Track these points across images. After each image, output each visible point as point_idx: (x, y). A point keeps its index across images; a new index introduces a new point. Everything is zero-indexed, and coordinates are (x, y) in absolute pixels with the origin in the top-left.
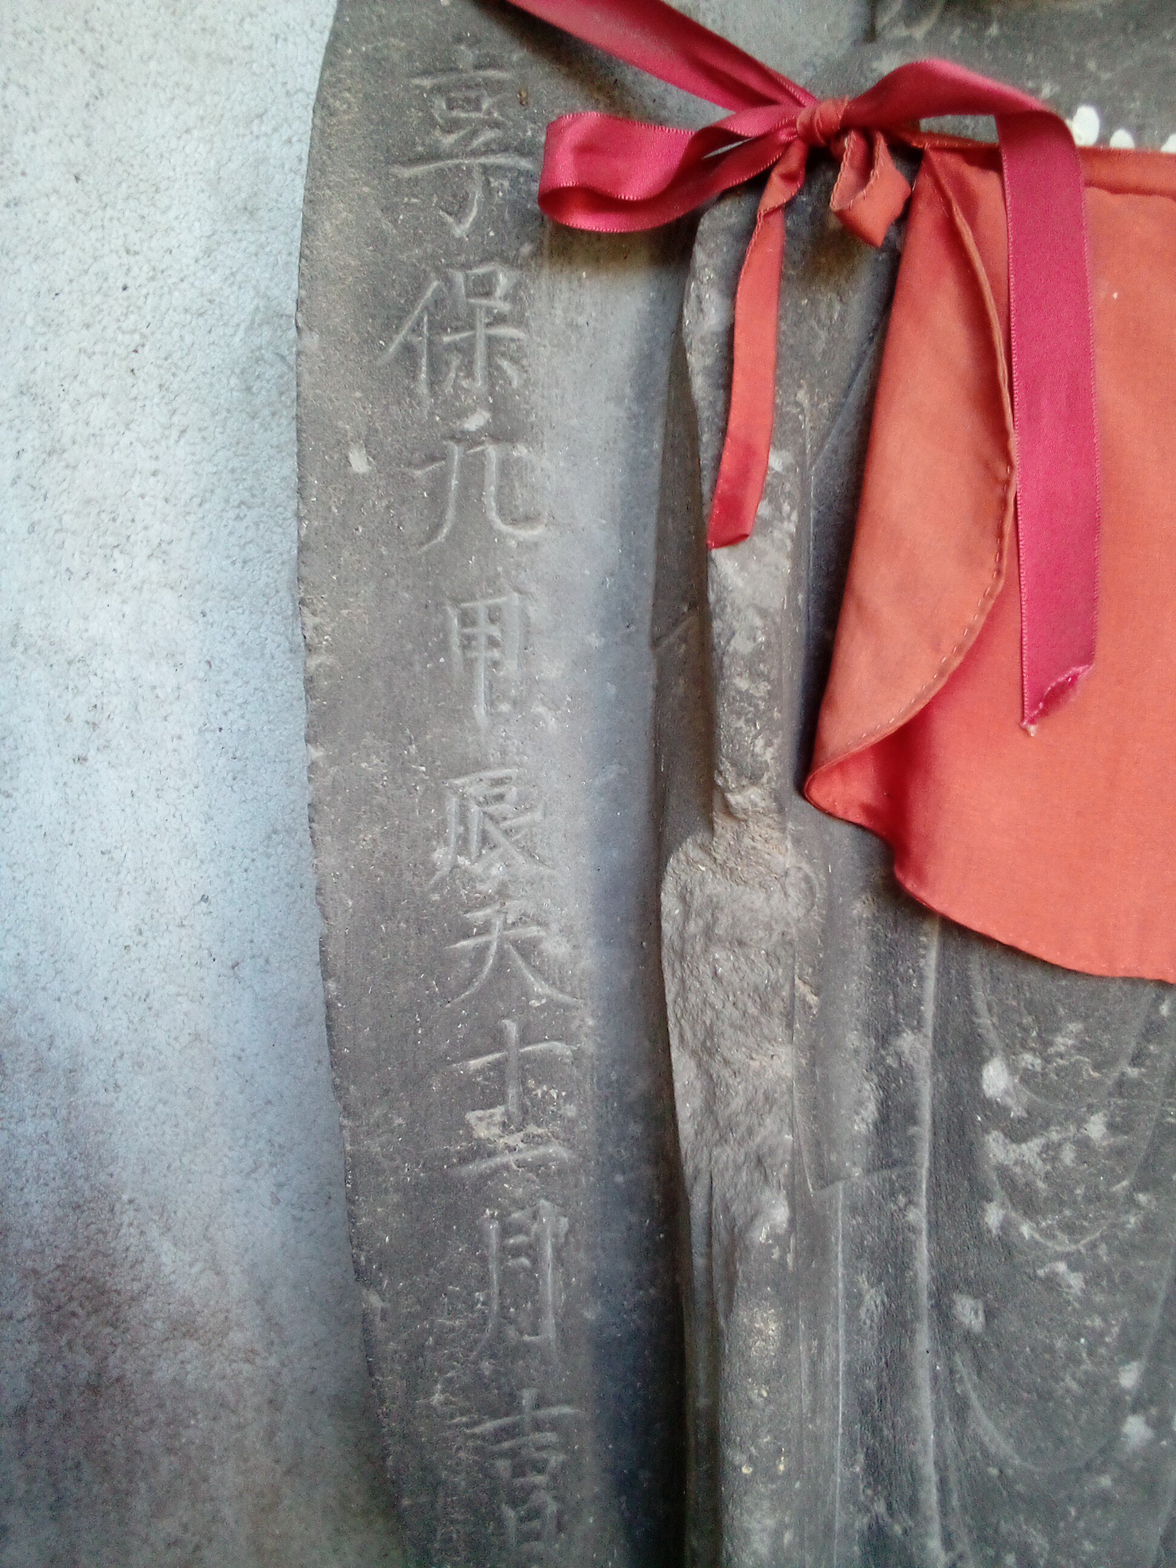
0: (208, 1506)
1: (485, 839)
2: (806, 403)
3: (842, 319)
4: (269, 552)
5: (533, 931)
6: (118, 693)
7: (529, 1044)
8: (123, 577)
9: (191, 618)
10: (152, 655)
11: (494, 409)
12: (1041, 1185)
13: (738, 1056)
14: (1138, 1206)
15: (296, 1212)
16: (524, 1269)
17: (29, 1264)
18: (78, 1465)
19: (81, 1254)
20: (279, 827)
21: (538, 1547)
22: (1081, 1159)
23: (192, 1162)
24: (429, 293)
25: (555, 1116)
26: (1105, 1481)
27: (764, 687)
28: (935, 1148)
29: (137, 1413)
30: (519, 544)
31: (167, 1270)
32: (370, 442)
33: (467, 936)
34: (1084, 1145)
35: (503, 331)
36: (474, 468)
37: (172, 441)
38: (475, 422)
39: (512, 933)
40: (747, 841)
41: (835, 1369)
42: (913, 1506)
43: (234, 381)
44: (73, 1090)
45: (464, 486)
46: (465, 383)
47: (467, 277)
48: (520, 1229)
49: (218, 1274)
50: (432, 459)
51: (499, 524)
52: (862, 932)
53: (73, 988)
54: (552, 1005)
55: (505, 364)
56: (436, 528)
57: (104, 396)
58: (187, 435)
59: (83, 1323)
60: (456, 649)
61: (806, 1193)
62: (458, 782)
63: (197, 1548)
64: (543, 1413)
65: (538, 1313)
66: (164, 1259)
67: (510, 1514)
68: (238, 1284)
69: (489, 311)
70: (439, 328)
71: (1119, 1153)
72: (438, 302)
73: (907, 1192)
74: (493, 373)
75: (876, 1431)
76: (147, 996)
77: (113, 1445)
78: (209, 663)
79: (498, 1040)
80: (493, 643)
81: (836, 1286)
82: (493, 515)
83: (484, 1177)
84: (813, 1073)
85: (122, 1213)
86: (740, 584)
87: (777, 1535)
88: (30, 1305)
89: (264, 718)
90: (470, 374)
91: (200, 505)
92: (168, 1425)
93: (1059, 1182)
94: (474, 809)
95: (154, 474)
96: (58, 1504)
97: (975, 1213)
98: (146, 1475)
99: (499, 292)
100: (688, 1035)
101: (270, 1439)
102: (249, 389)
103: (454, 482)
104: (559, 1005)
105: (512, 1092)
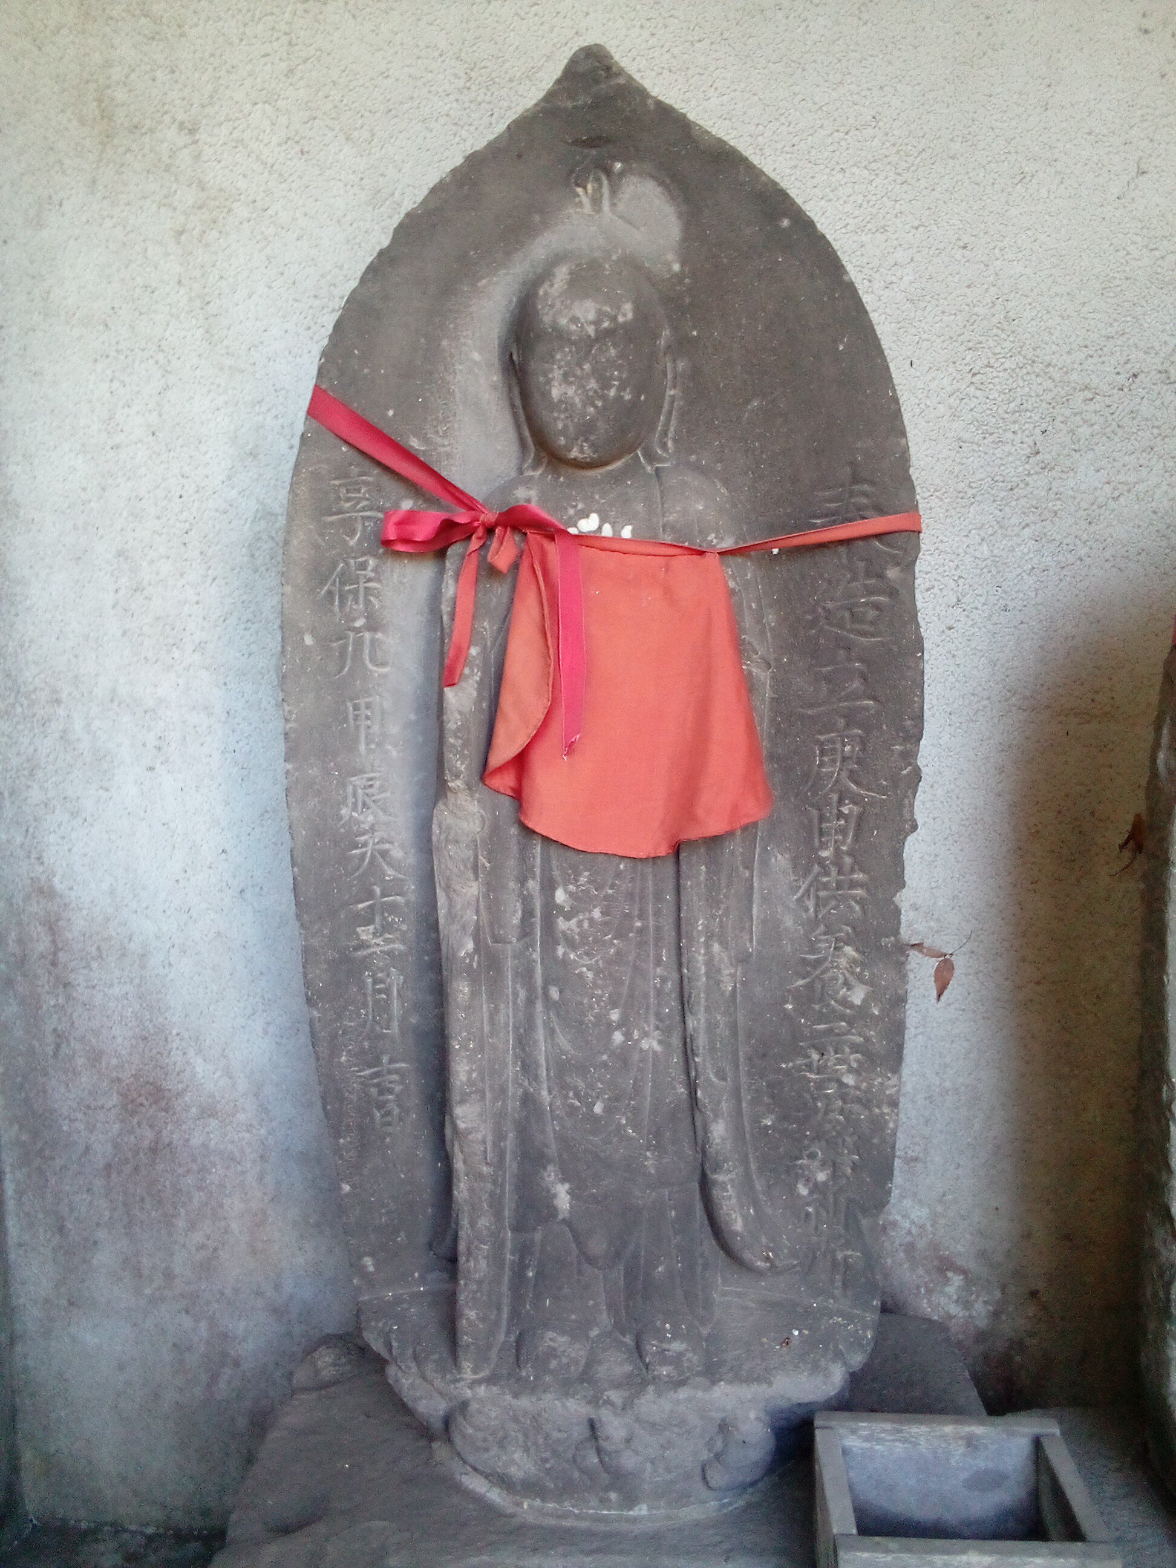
0: (223, 1223)
1: (364, 804)
2: (488, 627)
3: (501, 594)
4: (264, 648)
5: (387, 846)
6: (174, 730)
7: (386, 897)
8: (178, 662)
9: (217, 686)
10: (194, 707)
11: (367, 618)
12: (577, 937)
13: (458, 887)
14: (614, 944)
15: (278, 1040)
16: (383, 999)
17: (115, 1074)
18: (142, 1199)
19: (147, 1067)
20: (269, 809)
21: (390, 1129)
22: (591, 926)
23: (215, 1010)
24: (339, 569)
25: (397, 930)
26: (605, 1057)
27: (460, 742)
28: (541, 927)
29: (180, 1165)
30: (379, 675)
31: (199, 1076)
32: (313, 631)
33: (357, 848)
34: (591, 920)
35: (370, 585)
36: (359, 643)
37: (208, 583)
38: (359, 623)
39: (377, 847)
40: (459, 802)
41: (507, 1025)
42: (536, 1078)
43: (244, 550)
44: (143, 967)
45: (354, 651)
46: (355, 607)
47: (355, 563)
48: (382, 981)
49: (230, 1078)
50: (341, 639)
51: (370, 666)
52: (514, 840)
53: (144, 905)
54: (395, 879)
55: (372, 599)
56: (342, 668)
57: (168, 558)
58: (217, 581)
59: (147, 1110)
60: (351, 721)
61: (487, 943)
62: (353, 779)
63: (215, 1250)
64: (392, 1066)
65: (390, 1019)
66: (198, 1069)
67: (378, 1114)
68: (243, 1084)
69: (365, 576)
70: (343, 583)
71: (605, 923)
72: (343, 574)
73: (532, 946)
74: (367, 602)
75: (524, 1050)
76: (189, 910)
77: (165, 1186)
78: (228, 712)
79: (370, 895)
80: (367, 718)
81: (508, 989)
82: (368, 662)
83: (365, 957)
84: (489, 895)
85: (172, 1041)
86: (454, 701)
87: (470, 1073)
88: (115, 1099)
89: (260, 744)
90: (357, 603)
91: (225, 620)
92: (199, 1172)
93: (583, 935)
94: (360, 791)
95: (197, 603)
96: (130, 1224)
97: (554, 950)
98: (184, 1204)
99: (369, 568)
100: (442, 882)
101: (261, 1180)
102: (253, 556)
103: (350, 649)
104: (398, 879)
105: (378, 919)
